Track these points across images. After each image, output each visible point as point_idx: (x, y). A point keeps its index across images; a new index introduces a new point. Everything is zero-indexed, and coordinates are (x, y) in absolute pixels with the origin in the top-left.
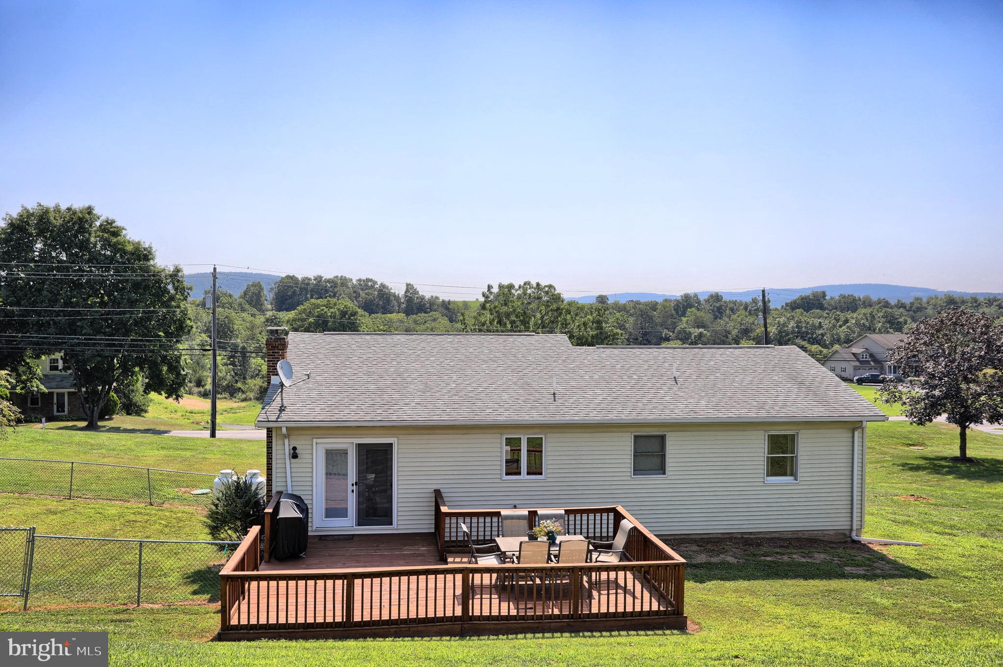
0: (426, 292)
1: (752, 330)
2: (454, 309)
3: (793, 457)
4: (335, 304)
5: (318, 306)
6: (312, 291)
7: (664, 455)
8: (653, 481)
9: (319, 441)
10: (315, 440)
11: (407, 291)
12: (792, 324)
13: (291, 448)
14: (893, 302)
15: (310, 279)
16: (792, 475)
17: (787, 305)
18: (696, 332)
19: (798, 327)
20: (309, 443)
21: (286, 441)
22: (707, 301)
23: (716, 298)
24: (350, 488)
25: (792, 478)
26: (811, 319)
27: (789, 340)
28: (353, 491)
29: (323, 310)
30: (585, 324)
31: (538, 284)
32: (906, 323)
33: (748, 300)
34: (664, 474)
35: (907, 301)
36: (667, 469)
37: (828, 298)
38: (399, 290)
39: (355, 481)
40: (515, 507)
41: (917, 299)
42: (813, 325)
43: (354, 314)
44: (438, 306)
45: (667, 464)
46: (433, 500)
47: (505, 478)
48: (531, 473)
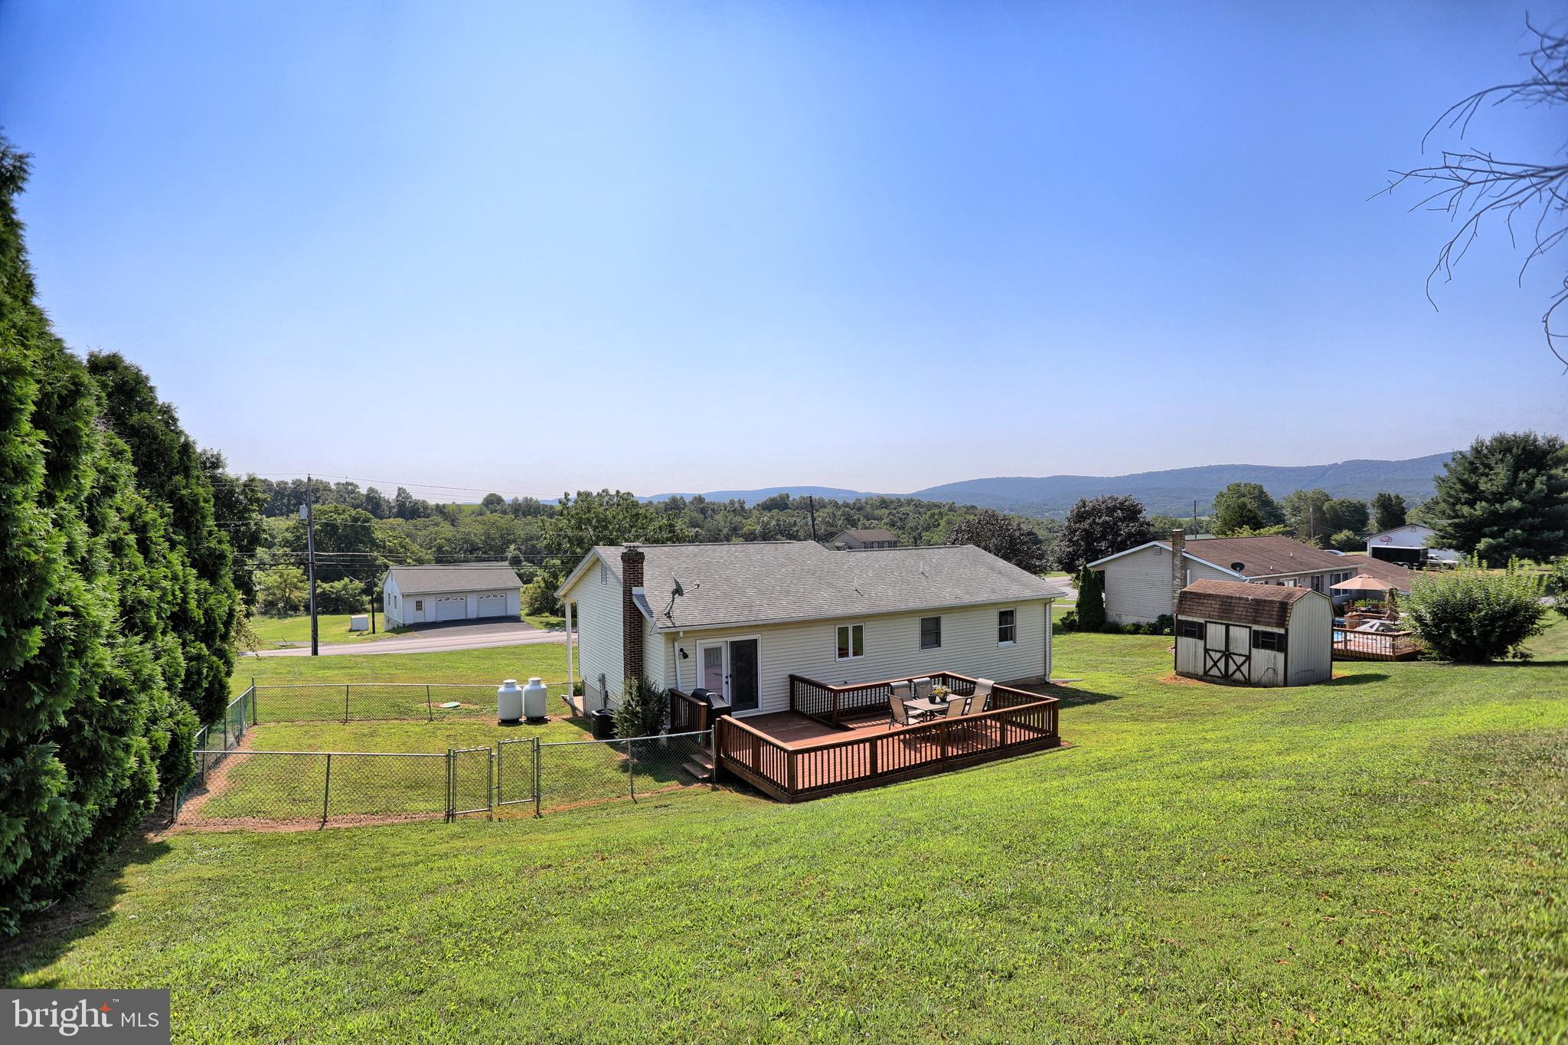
0: (417, 495)
1: (741, 529)
2: (449, 513)
3: (1012, 627)
4: (344, 511)
5: (324, 513)
6: (289, 495)
7: (940, 633)
8: (934, 652)
9: (701, 642)
10: (698, 641)
11: (399, 495)
12: (774, 523)
14: (840, 502)
15: (286, 483)
17: (758, 505)
18: (693, 531)
19: (778, 525)
20: (694, 644)
22: (692, 503)
23: (700, 499)
24: (724, 680)
25: (1012, 642)
26: (785, 517)
27: (772, 536)
28: (727, 683)
29: (331, 516)
30: (660, 528)
31: (618, 492)
32: (859, 520)
33: (727, 501)
34: (939, 646)
35: (851, 502)
36: (942, 643)
37: (791, 499)
38: (389, 494)
39: (729, 674)
40: (846, 683)
41: (858, 500)
42: (789, 523)
43: (367, 520)
44: (432, 510)
45: (942, 639)
46: (789, 683)
47: (838, 660)
48: (855, 654)
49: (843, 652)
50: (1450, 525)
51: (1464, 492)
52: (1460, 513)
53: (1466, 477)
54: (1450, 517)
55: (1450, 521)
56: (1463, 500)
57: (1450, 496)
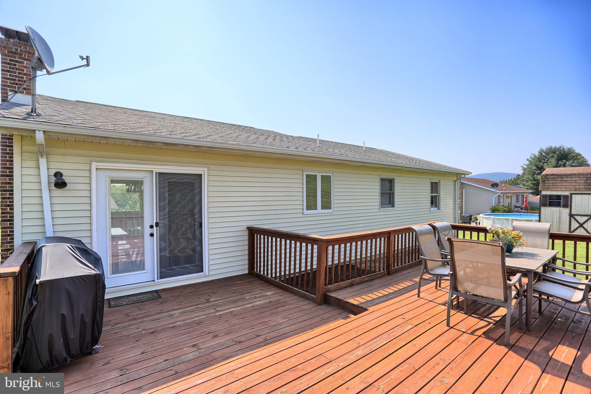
3: (436, 196)
7: (393, 194)
9: (101, 165)
10: (94, 165)
13: (53, 172)
16: (436, 207)
20: (87, 167)
21: (43, 162)
24: (147, 231)
25: (436, 208)
28: (152, 235)
34: (394, 207)
36: (395, 204)
39: (155, 221)
45: (396, 200)
46: (247, 238)
47: (306, 212)
48: (323, 208)
49: (311, 205)
50: (531, 184)
51: (536, 170)
52: (536, 179)
53: (538, 163)
54: (531, 181)
55: (531, 182)
56: (537, 173)
57: (531, 172)
